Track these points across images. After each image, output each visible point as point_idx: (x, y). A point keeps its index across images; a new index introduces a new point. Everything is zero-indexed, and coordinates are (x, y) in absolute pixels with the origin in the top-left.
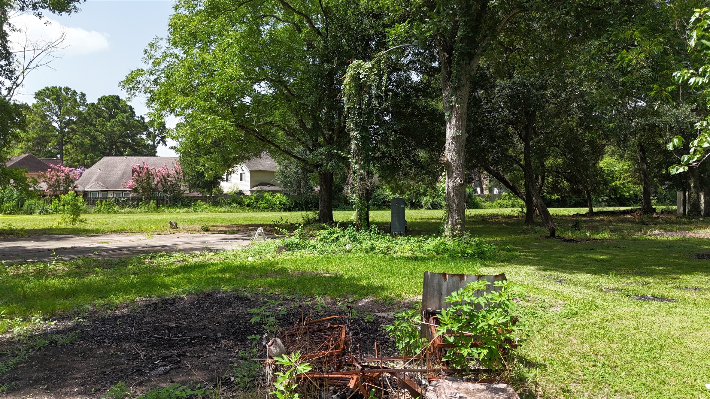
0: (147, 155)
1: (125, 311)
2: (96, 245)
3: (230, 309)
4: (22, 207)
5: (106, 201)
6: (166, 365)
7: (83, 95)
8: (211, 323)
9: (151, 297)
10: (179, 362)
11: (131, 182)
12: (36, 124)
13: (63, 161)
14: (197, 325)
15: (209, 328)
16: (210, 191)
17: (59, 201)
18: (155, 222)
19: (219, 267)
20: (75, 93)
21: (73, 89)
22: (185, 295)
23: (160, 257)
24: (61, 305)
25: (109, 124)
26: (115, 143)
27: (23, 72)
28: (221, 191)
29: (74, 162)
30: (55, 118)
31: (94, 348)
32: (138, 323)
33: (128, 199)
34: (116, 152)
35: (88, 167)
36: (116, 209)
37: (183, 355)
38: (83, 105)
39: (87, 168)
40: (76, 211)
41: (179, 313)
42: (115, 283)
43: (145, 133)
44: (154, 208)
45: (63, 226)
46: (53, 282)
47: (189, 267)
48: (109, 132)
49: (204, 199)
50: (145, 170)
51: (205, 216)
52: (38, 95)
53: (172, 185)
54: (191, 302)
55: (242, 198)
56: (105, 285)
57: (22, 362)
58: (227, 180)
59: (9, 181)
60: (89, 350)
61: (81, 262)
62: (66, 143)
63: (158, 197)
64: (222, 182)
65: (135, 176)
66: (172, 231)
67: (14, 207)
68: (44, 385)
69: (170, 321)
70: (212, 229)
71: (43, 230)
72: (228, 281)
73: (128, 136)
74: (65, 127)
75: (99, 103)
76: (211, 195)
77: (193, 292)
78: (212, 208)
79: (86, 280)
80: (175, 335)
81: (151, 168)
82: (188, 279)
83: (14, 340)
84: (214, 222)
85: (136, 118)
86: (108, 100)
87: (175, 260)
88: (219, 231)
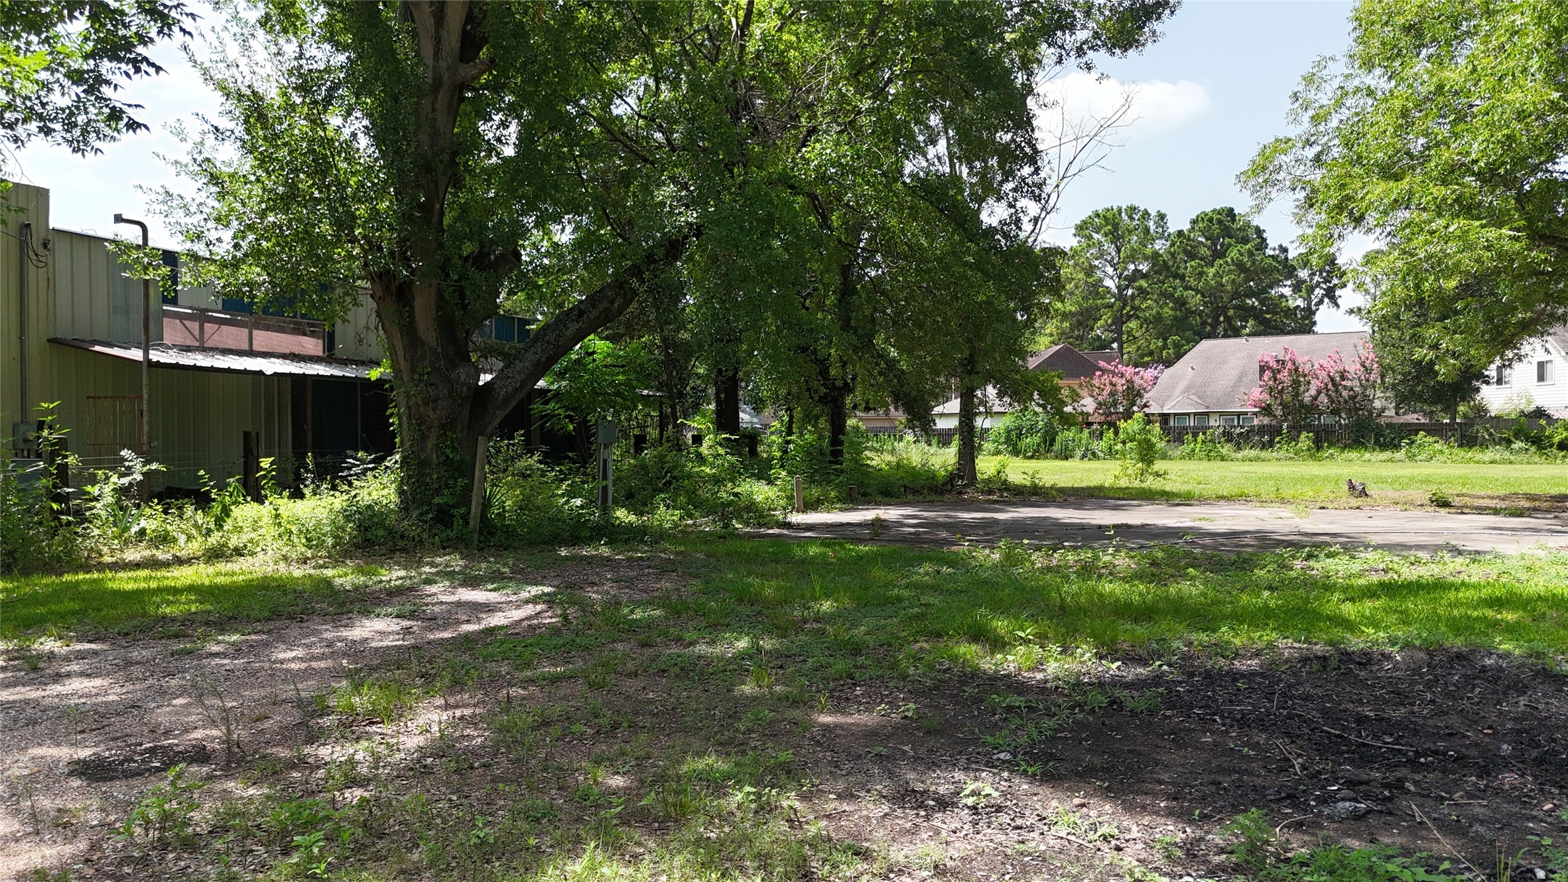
0: (1293, 332)
1: (1254, 663)
2: (1188, 524)
3: (1523, 701)
4: (1051, 445)
5: (1204, 434)
6: (1355, 800)
7: (1162, 217)
8: (1470, 726)
9: (1310, 643)
10: (1390, 799)
11: (1257, 393)
12: (1077, 287)
13: (1122, 355)
14: (1430, 722)
15: (1464, 736)
16: (1451, 410)
17: (1116, 433)
18: (1311, 481)
19: (1485, 593)
20: (1146, 214)
21: (1142, 208)
22: (1396, 648)
23: (1328, 556)
24: (1128, 633)
25: (1211, 271)
26: (1225, 309)
27: (1057, 186)
28: (1481, 410)
29: (1142, 356)
30: (1110, 270)
31: (1194, 730)
32: (1284, 695)
33: (1252, 430)
34: (1225, 330)
35: (1169, 364)
36: (1224, 451)
37: (1399, 784)
38: (1160, 238)
39: (1167, 367)
40: (1147, 454)
41: (1382, 687)
42: (1231, 603)
43: (1289, 283)
44: (1309, 450)
45: (1123, 483)
46: (1107, 587)
47: (1402, 586)
48: (1212, 288)
49: (1435, 430)
50: (1289, 365)
51: (1439, 471)
52: (1081, 228)
53: (1353, 398)
54: (1413, 666)
55: (1543, 428)
56: (1209, 606)
57: (1063, 729)
58: (1500, 381)
59: (1032, 395)
60: (1184, 730)
61: (1160, 555)
62: (1129, 318)
63: (1320, 425)
64: (1484, 386)
65: (1266, 378)
66: (1355, 502)
67: (1039, 445)
68: (1103, 780)
69: (1360, 702)
70: (1457, 501)
71: (1089, 488)
72: (1512, 630)
73: (1250, 294)
74: (1127, 287)
75: (1193, 228)
76: (1453, 419)
77: (1417, 643)
78: (1455, 451)
79: (1172, 590)
80: (1376, 737)
81: (1299, 360)
82: (1401, 612)
83: (1049, 685)
84: (1464, 485)
85: (1269, 252)
86: (1211, 220)
87: (1366, 566)
88: (1477, 508)
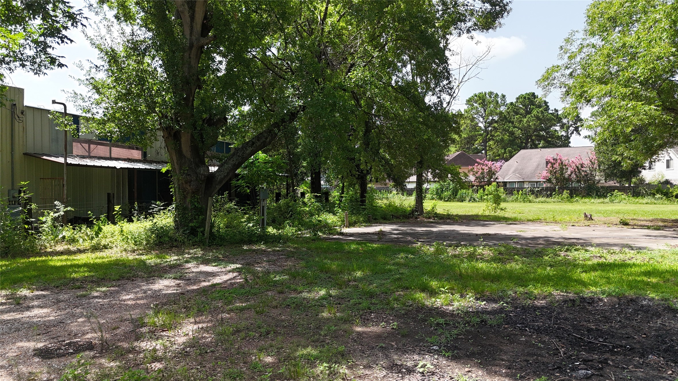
0: (560, 146)
1: (543, 302)
2: (515, 233)
3: (659, 321)
4: (456, 195)
5: (522, 191)
6: (587, 369)
7: (504, 96)
8: (636, 333)
9: (567, 293)
10: (602, 369)
11: (545, 173)
12: (467, 126)
13: (486, 156)
14: (619, 331)
15: (634, 338)
16: (629, 181)
17: (484, 190)
18: (568, 212)
19: (643, 269)
20: (497, 95)
21: (495, 93)
22: (605, 296)
23: (575, 250)
24: (489, 287)
25: (525, 120)
26: (531, 136)
27: (458, 86)
28: (642, 181)
29: (495, 157)
30: (481, 119)
31: (517, 335)
32: (556, 318)
33: (542, 189)
34: (531, 145)
35: (507, 160)
36: (531, 198)
37: (605, 361)
38: (503, 106)
39: (506, 161)
40: (497, 200)
41: (598, 315)
42: (533, 273)
43: (559, 125)
44: (567, 198)
45: (487, 213)
46: (481, 265)
47: (607, 265)
48: (525, 127)
49: (622, 189)
50: (559, 161)
51: (624, 208)
52: (469, 101)
53: (586, 175)
54: (612, 304)
55: (669, 189)
56: (524, 274)
57: (461, 334)
58: (650, 168)
59: (447, 176)
60: (513, 335)
61: (503, 249)
62: (490, 140)
63: (572, 187)
64: (643, 171)
65: (549, 167)
66: (587, 223)
67: (450, 195)
68: (478, 359)
69: (589, 321)
70: (631, 222)
71: (472, 216)
72: (655, 287)
73: (542, 130)
74: (489, 127)
75: (517, 101)
76: (630, 184)
77: (614, 294)
78: (631, 198)
79: (508, 266)
80: (596, 339)
81: (563, 159)
82: (607, 278)
83: (455, 312)
84: (634, 214)
85: (550, 112)
86: (525, 98)
87: (592, 255)
88: (641, 226)
